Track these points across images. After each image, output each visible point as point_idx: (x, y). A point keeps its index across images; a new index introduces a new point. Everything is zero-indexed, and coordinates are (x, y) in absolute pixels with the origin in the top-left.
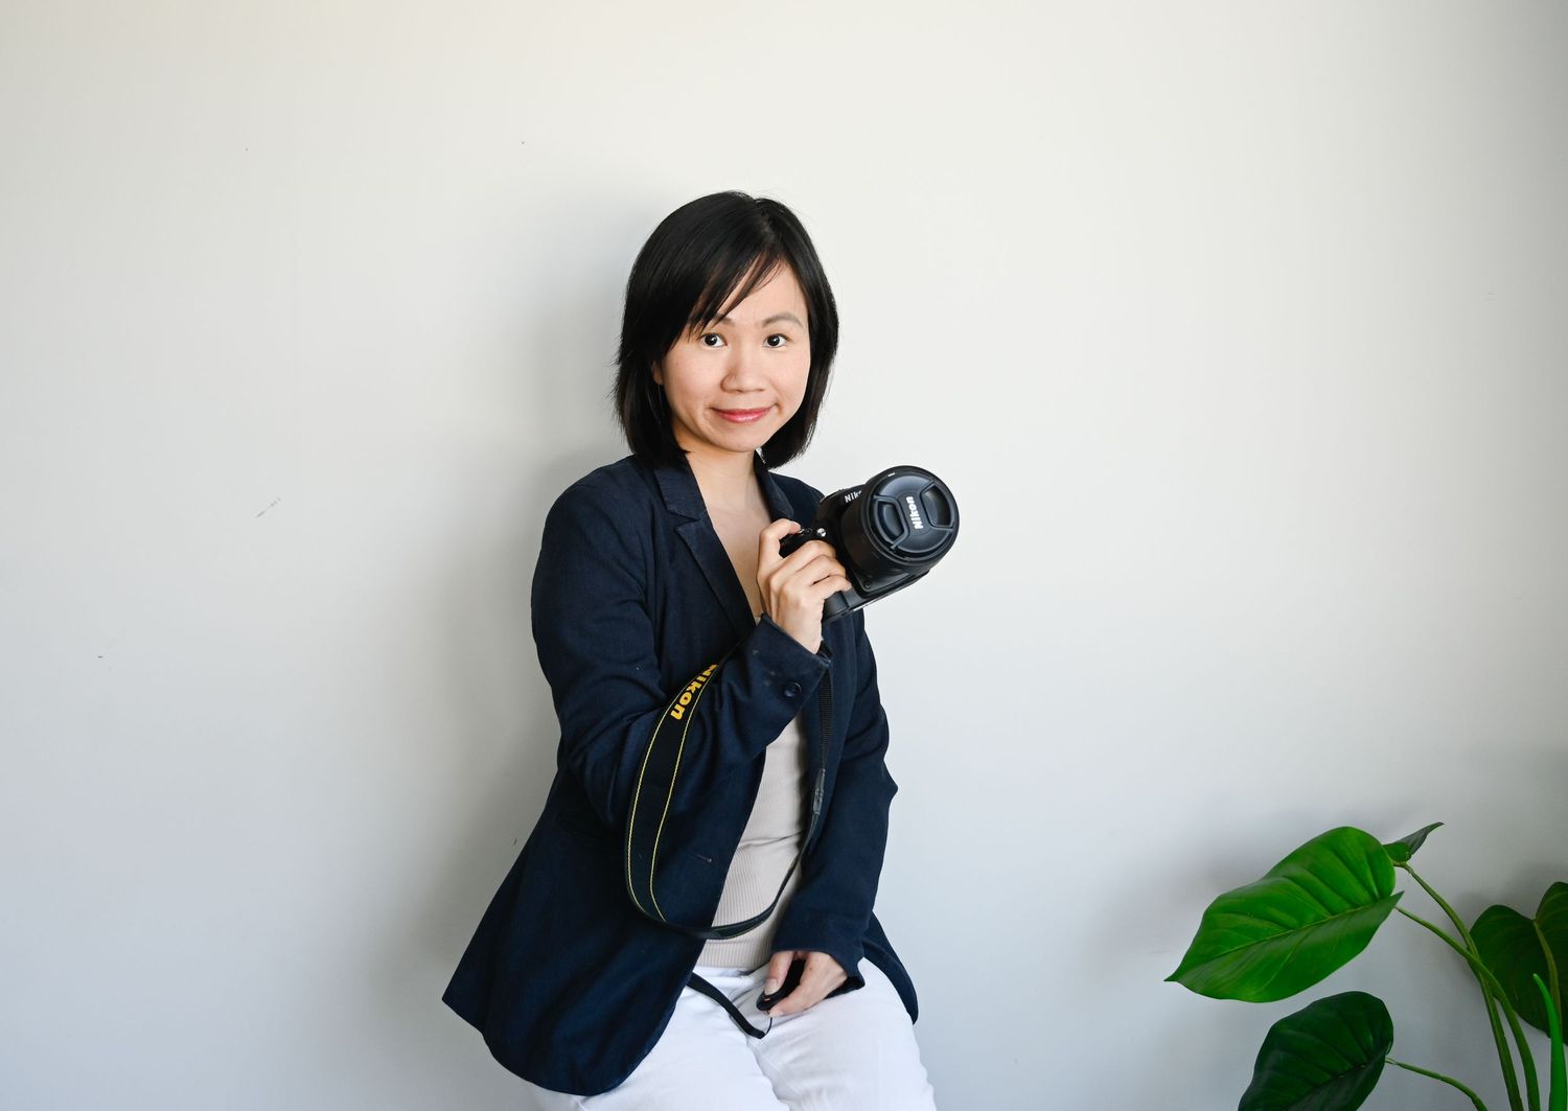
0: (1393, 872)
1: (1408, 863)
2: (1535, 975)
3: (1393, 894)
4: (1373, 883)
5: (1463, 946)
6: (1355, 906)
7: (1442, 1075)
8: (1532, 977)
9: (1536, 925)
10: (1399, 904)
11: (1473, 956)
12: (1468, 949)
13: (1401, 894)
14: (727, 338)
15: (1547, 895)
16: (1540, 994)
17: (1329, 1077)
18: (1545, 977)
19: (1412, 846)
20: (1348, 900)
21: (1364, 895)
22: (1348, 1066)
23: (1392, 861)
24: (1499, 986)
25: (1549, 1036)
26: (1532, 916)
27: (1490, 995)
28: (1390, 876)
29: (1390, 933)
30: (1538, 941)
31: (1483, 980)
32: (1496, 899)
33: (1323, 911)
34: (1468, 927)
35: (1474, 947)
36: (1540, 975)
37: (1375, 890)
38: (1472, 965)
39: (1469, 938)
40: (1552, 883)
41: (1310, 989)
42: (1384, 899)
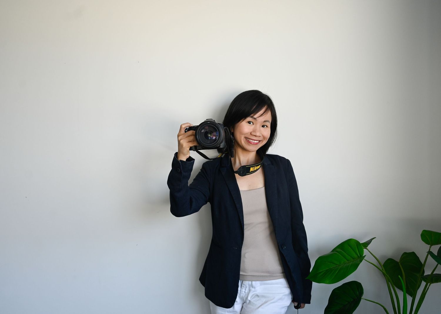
0: (363, 250)
1: (367, 248)
2: (399, 276)
3: (363, 256)
4: (358, 253)
5: (381, 269)
6: (354, 259)
7: (376, 302)
8: (398, 276)
9: (399, 263)
10: (365, 258)
11: (384, 272)
12: (382, 270)
13: (365, 256)
14: (254, 123)
15: (402, 256)
16: (400, 281)
17: (347, 303)
18: (402, 276)
19: (368, 243)
20: (352, 257)
21: (355, 256)
22: (352, 300)
23: (363, 247)
24: (390, 279)
25: (403, 291)
26: (398, 261)
27: (388, 281)
28: (363, 251)
29: (363, 266)
30: (400, 268)
31: (386, 277)
32: (389, 256)
33: (346, 260)
34: (382, 264)
35: (384, 269)
36: (401, 276)
37: (359, 255)
38: (383, 273)
39: (382, 267)
40: (403, 252)
41: (342, 280)
42: (361, 258)
